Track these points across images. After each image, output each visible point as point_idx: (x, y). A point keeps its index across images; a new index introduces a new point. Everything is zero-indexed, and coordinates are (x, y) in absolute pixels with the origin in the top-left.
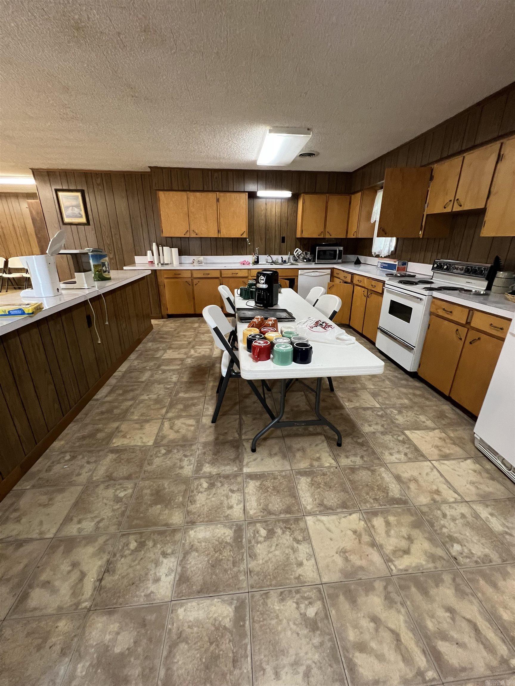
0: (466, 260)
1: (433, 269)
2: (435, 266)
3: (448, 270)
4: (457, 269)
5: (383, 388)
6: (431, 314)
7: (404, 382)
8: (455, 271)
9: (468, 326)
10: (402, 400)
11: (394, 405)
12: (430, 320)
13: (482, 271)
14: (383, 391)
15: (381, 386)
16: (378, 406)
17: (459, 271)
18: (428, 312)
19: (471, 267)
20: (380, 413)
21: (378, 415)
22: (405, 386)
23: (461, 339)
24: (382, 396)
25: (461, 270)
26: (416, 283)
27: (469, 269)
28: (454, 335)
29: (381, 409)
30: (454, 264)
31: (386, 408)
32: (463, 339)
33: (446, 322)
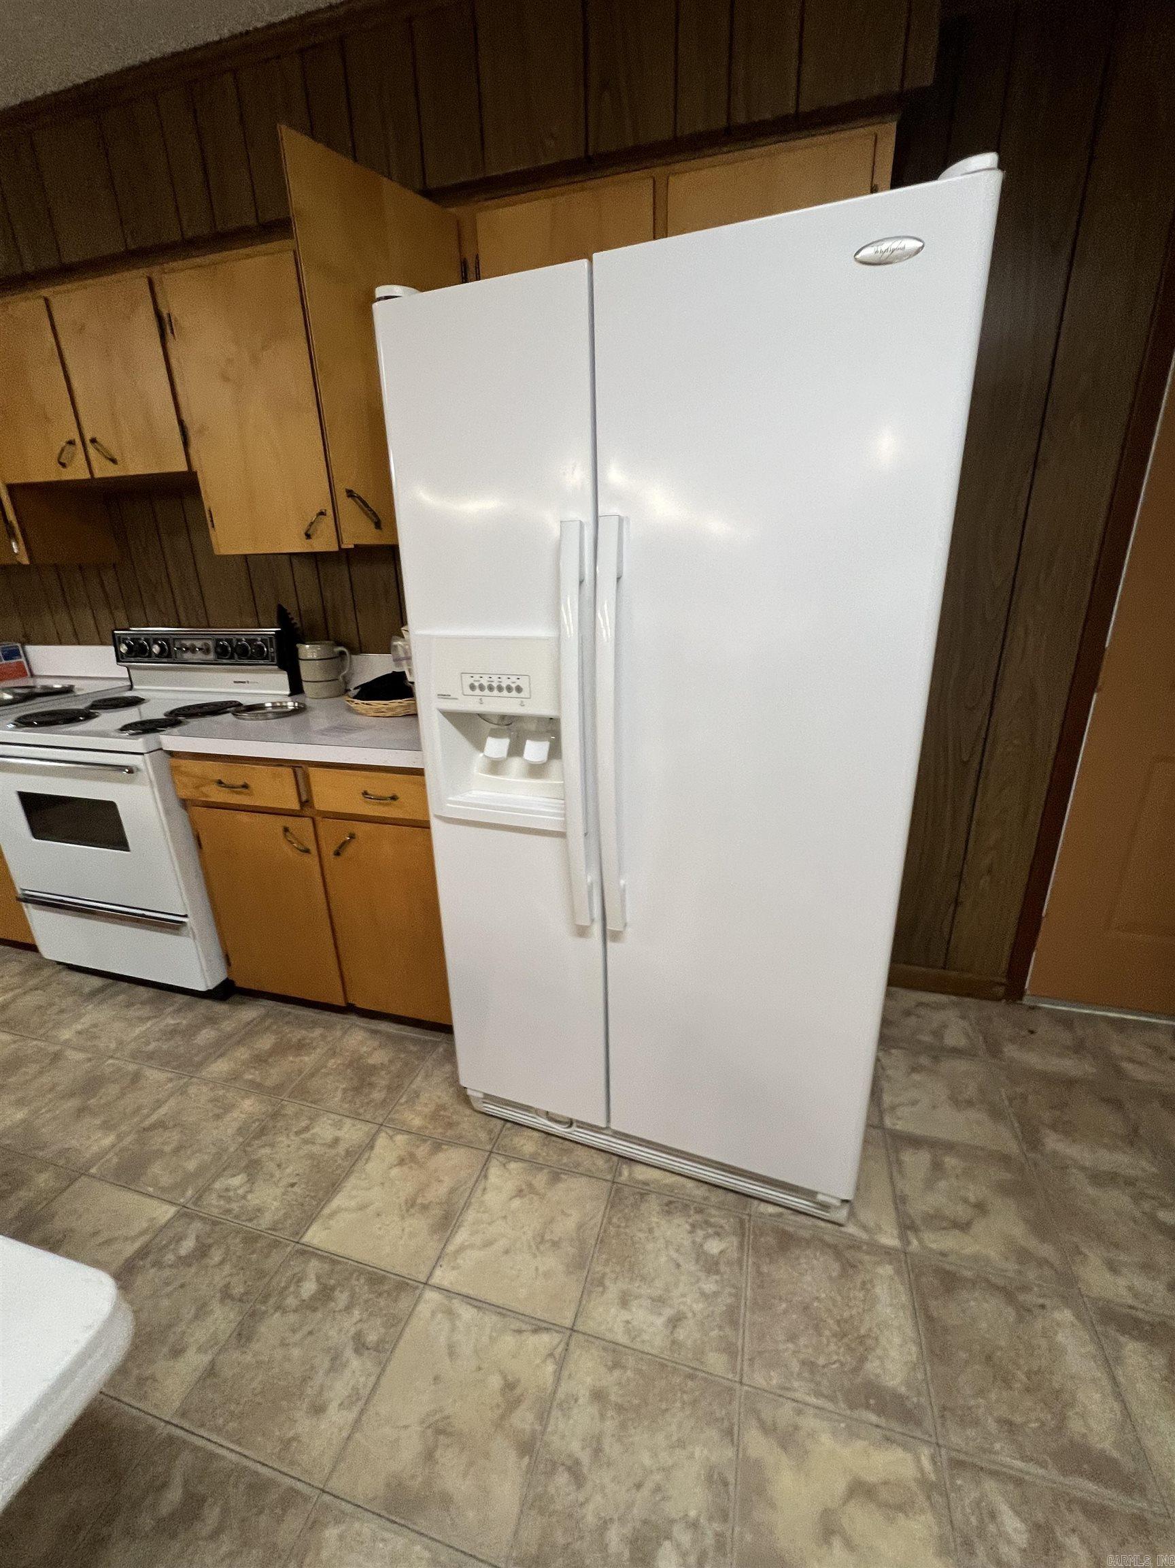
0: (205, 623)
1: (120, 658)
2: (123, 649)
3: (169, 656)
4: (192, 649)
5: (148, 1116)
6: (185, 803)
7: (206, 1035)
8: (188, 656)
9: (308, 811)
10: (235, 1114)
11: (218, 1156)
12: (192, 822)
13: (261, 648)
14: (152, 1127)
15: (139, 1109)
16: (165, 1212)
17: (199, 656)
18: (175, 805)
19: (226, 640)
20: (188, 1245)
21: (185, 1261)
22: (219, 1049)
23: (307, 851)
24: (160, 1154)
25: (206, 651)
26: (87, 715)
27: (224, 647)
28: (286, 848)
29: (185, 1215)
30: (177, 638)
31: (198, 1199)
32: (313, 848)
33: (244, 817)
